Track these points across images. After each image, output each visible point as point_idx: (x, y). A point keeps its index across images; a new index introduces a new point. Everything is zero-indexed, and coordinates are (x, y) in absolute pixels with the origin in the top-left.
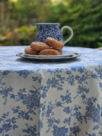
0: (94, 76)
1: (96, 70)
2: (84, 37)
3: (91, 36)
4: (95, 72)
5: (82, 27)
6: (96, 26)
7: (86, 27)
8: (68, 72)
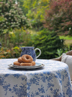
0: (56, 77)
1: (57, 73)
2: (48, 53)
3: (51, 52)
4: (56, 75)
5: (46, 47)
6: (54, 46)
7: (49, 47)
8: (42, 75)
